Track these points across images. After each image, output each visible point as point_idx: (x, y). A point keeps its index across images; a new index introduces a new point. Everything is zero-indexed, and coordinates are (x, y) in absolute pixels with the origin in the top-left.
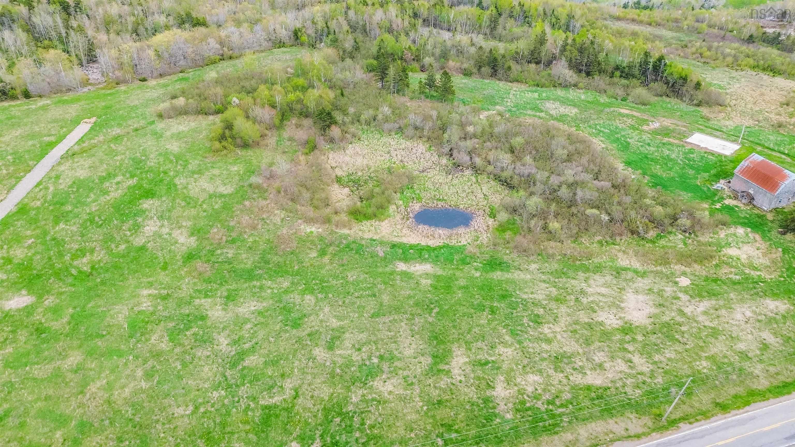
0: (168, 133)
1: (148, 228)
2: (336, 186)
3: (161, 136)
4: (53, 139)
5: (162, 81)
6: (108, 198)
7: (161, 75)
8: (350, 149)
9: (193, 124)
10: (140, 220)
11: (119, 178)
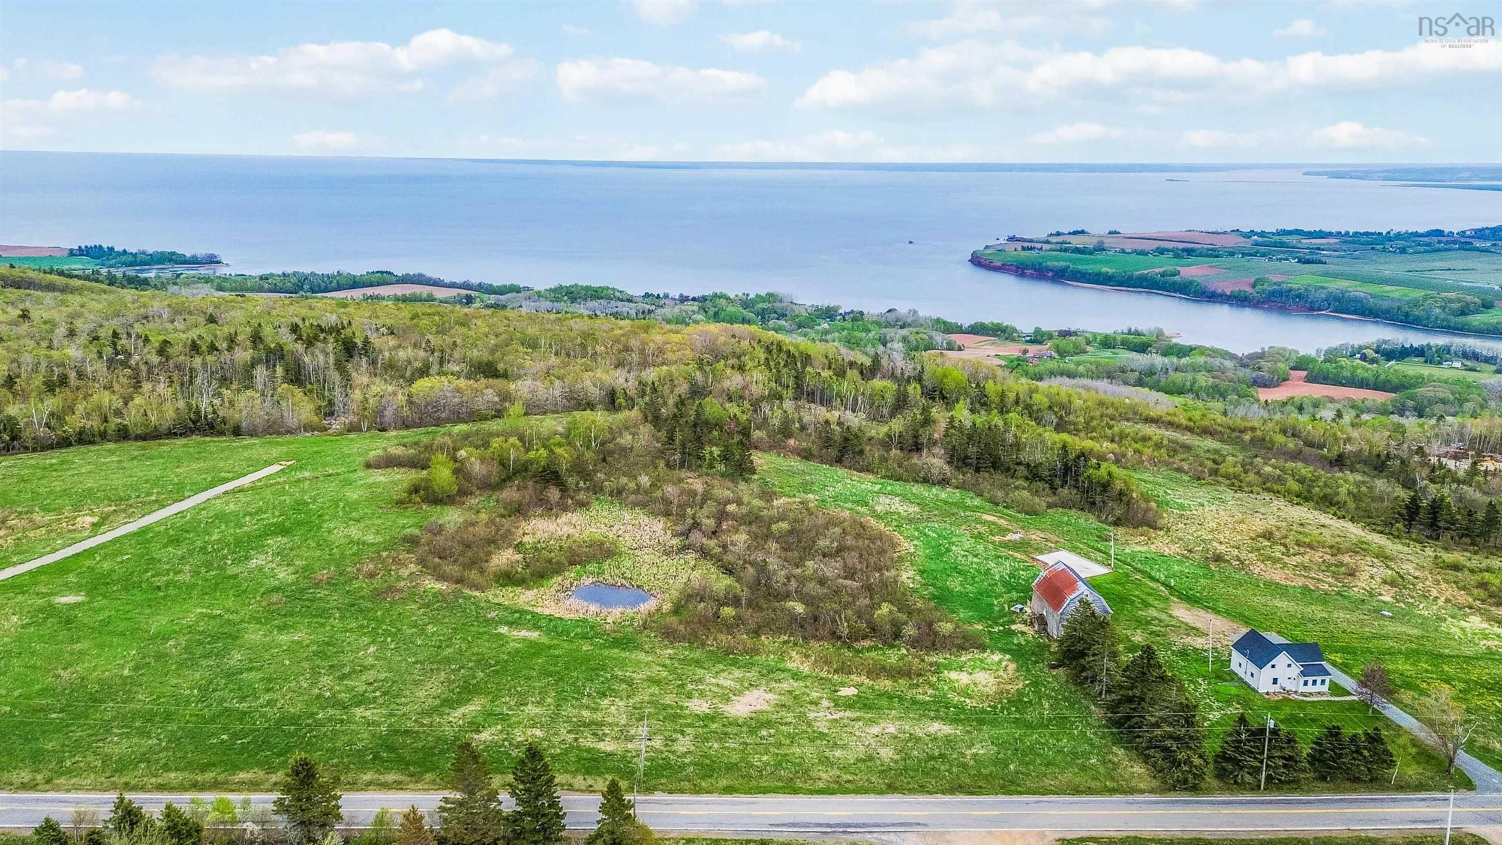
0: (362, 482)
1: (255, 561)
2: (511, 550)
3: (350, 484)
4: (230, 475)
5: (404, 433)
6: (238, 531)
7: (407, 427)
8: (564, 518)
9: (398, 476)
10: (253, 552)
11: (265, 516)
